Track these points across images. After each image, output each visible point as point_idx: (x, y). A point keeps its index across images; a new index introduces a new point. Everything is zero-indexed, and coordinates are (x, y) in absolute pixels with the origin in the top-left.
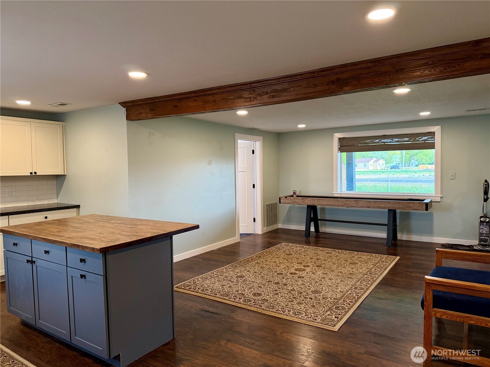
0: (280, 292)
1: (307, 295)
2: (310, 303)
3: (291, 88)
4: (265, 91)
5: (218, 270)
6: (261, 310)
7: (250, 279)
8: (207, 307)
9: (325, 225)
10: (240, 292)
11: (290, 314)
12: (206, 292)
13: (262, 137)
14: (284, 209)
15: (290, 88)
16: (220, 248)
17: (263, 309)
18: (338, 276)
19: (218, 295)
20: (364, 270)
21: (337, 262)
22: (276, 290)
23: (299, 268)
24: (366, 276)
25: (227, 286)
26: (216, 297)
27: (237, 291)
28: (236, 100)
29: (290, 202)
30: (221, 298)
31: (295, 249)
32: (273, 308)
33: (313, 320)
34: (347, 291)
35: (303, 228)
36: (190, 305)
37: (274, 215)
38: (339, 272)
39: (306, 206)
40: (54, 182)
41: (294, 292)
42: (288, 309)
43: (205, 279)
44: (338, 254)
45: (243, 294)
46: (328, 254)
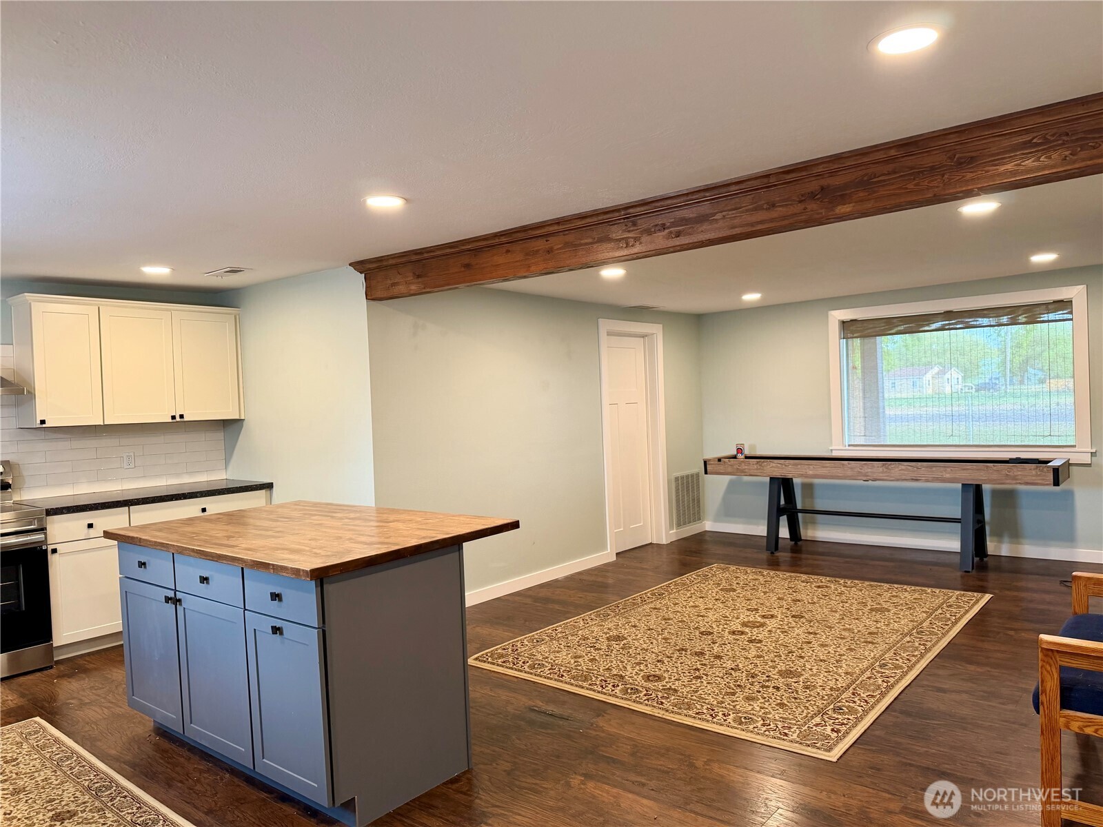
0: (705, 672)
1: (768, 681)
2: (775, 698)
3: (717, 213)
4: (660, 223)
5: (567, 623)
6: (663, 712)
7: (637, 644)
8: (542, 704)
9: (814, 522)
10: (615, 672)
11: (729, 720)
12: (539, 671)
13: (661, 325)
14: (716, 487)
15: (714, 214)
16: (572, 575)
17: (667, 711)
18: (841, 638)
19: (566, 678)
20: (905, 624)
21: (840, 608)
22: (698, 670)
23: (751, 620)
24: (908, 639)
25: (586, 658)
26: (562, 681)
27: (608, 669)
28: (595, 246)
29: (730, 469)
30: (572, 685)
31: (742, 577)
32: (689, 709)
33: (779, 736)
34: (863, 673)
35: (761, 530)
36: (503, 698)
37: (694, 500)
38: (844, 630)
39: (768, 479)
40: (220, 435)
41: (738, 674)
42: (724, 710)
43: (538, 641)
44: (843, 589)
45: (622, 677)
46: (820, 589)
